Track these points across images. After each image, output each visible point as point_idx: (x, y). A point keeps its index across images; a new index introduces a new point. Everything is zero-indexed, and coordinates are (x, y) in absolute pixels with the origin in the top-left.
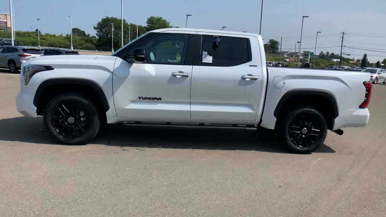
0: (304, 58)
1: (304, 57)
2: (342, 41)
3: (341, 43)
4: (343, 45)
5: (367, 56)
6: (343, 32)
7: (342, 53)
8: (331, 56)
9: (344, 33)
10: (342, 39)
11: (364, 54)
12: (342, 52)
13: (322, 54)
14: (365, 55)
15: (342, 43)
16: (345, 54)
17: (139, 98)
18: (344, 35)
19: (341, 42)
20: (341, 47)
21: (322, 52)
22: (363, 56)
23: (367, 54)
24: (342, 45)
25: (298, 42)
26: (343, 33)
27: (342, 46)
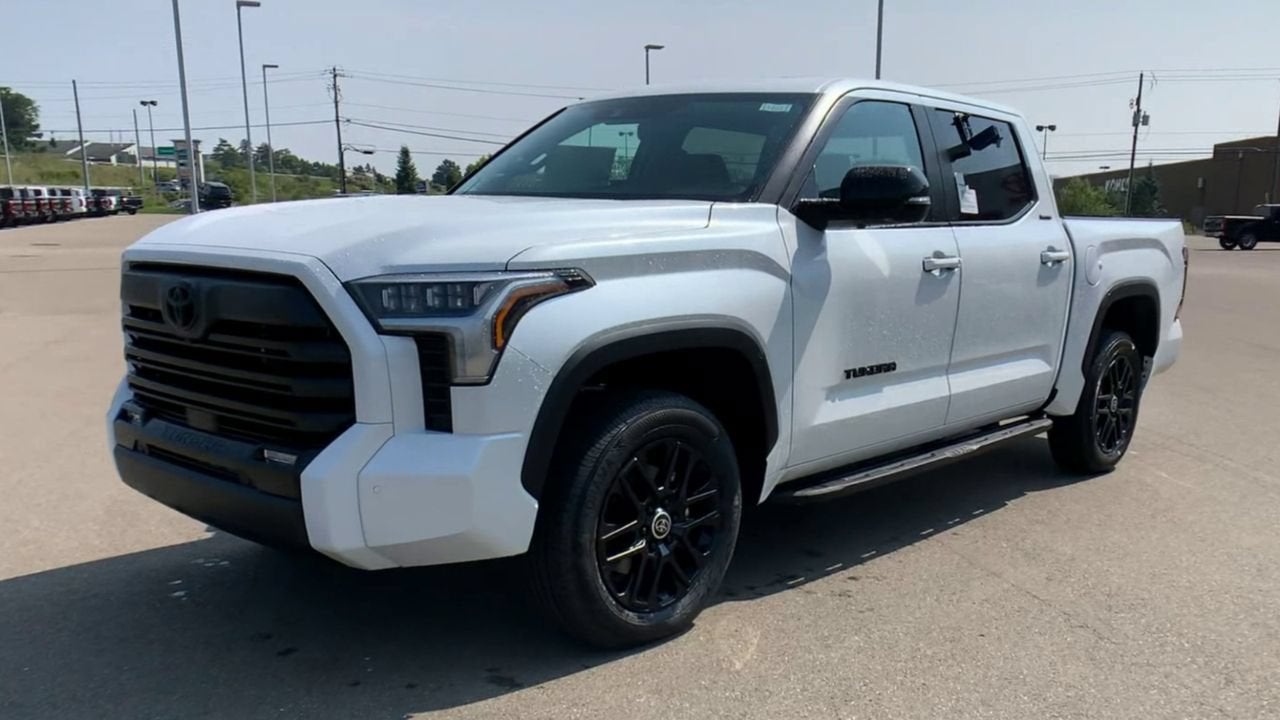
0: (182, 168)
1: (182, 165)
2: (336, 102)
3: (334, 110)
4: (340, 115)
5: (411, 155)
6: (331, 68)
7: (343, 146)
8: (260, 154)
9: (337, 72)
10: (332, 93)
11: (399, 149)
12: (342, 142)
13: (226, 148)
14: (405, 153)
15: (337, 106)
16: (357, 150)
17: (845, 374)
18: (338, 78)
19: (334, 105)
20: (335, 123)
21: (223, 142)
22: (398, 155)
23: (411, 149)
24: (337, 117)
25: (143, 103)
26: (334, 70)
27: (337, 121)
